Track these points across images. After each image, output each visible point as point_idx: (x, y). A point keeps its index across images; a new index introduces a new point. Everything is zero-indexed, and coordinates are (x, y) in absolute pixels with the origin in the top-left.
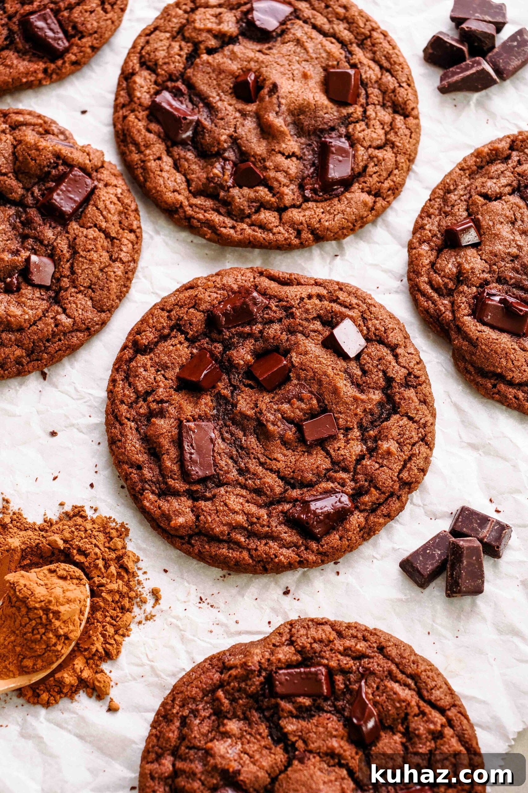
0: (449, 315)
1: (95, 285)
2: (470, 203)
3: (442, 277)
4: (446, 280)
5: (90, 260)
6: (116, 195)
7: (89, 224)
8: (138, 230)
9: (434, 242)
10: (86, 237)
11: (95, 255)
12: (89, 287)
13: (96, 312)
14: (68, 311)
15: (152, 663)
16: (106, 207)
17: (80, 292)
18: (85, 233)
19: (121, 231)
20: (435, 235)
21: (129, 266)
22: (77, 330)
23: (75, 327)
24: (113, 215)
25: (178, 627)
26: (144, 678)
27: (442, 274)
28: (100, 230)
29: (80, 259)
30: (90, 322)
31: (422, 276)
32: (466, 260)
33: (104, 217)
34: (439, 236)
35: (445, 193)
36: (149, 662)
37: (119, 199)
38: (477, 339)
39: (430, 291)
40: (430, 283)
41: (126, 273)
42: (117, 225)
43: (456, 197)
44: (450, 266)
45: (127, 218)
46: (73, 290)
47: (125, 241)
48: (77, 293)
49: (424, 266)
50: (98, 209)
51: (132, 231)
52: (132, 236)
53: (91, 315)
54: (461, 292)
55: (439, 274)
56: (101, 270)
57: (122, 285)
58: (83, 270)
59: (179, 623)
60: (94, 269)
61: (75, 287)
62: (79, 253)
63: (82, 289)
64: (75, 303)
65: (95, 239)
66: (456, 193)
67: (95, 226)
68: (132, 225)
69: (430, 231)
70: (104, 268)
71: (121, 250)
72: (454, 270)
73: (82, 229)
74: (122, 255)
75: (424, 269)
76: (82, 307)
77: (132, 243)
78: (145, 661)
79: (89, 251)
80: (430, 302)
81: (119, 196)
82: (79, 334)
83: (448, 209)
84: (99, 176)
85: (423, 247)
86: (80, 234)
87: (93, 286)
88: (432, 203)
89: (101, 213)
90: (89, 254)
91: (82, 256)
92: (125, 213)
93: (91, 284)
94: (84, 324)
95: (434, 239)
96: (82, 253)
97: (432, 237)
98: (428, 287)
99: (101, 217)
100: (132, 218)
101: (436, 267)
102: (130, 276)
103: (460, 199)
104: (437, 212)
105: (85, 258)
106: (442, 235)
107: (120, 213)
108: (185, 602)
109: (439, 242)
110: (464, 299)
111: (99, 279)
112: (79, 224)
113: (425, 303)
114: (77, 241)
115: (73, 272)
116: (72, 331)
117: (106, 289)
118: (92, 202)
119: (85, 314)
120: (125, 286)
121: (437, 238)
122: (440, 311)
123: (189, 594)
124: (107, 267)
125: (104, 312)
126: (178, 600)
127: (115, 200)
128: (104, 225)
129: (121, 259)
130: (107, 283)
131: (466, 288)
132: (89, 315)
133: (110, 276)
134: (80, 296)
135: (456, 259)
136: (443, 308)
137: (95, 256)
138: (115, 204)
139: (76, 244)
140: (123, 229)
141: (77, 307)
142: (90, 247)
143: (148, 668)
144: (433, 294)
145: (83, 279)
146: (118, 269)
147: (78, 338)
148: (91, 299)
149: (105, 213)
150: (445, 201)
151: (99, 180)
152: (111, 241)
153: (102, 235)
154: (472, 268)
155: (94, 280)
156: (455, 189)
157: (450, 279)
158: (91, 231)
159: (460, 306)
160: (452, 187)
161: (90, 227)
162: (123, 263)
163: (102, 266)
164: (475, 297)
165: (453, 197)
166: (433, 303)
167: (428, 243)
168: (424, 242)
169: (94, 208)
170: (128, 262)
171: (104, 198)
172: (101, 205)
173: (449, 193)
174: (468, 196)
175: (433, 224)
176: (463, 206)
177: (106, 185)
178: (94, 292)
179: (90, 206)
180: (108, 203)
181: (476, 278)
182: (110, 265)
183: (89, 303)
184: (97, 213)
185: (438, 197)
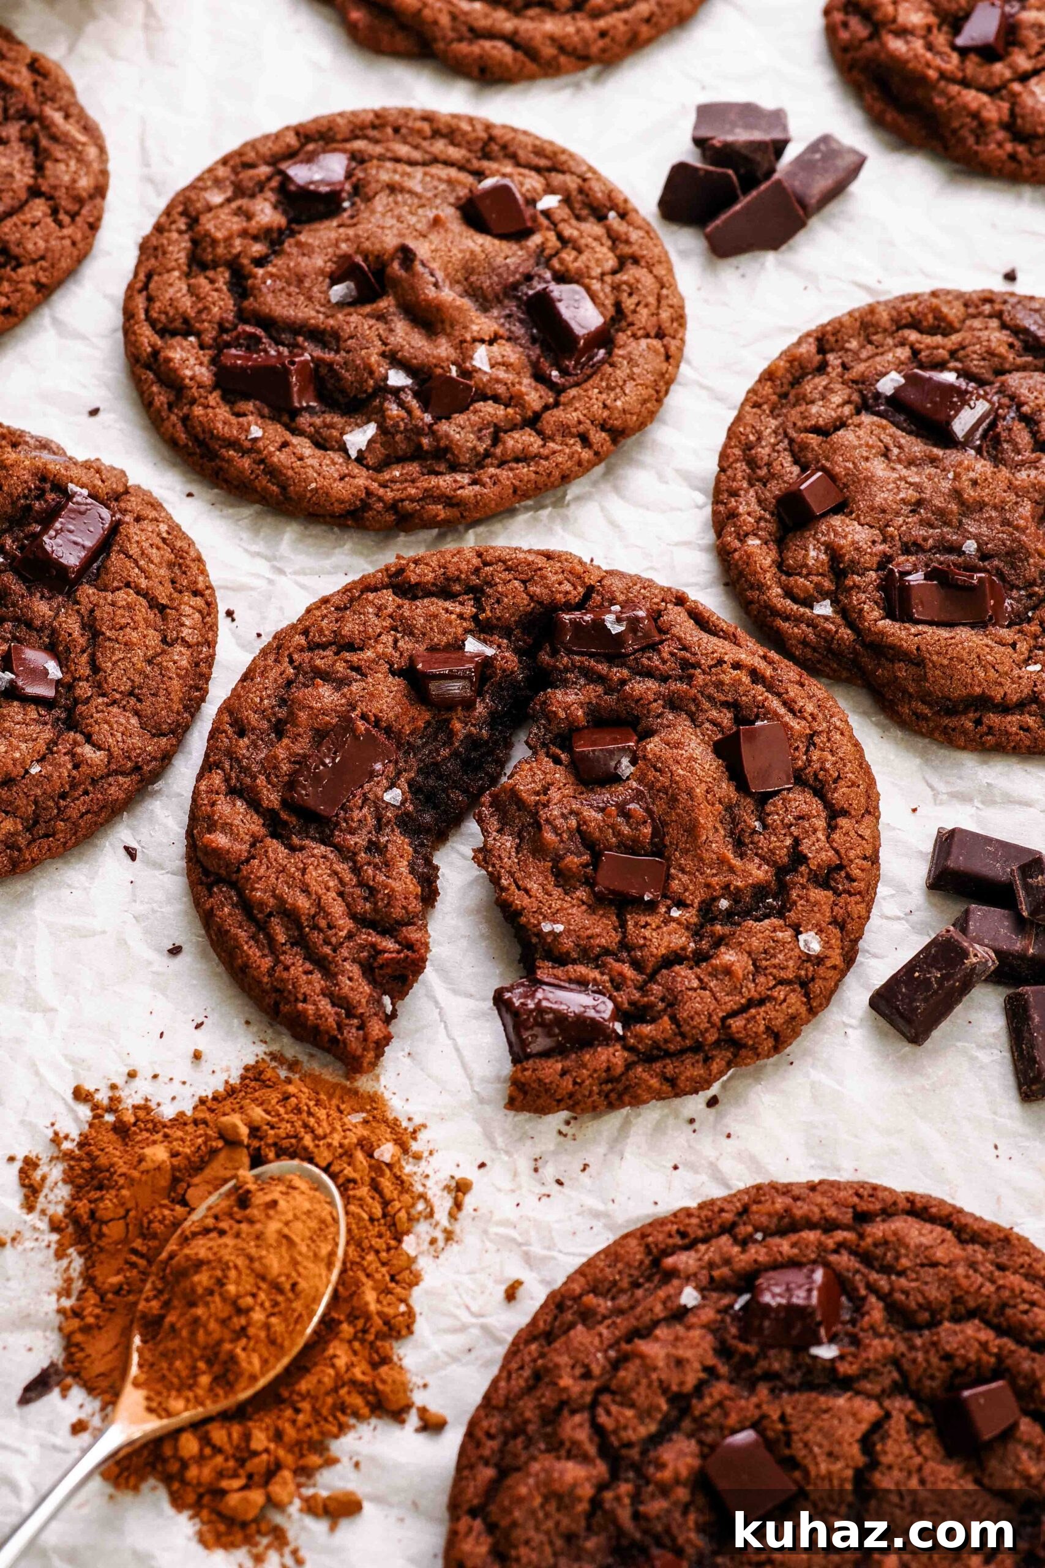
0: (846, 633)
1: (141, 688)
2: (796, 449)
3: (806, 577)
4: (815, 579)
5: (126, 644)
6: (159, 535)
7: (116, 584)
8: (208, 592)
9: (764, 529)
10: (113, 604)
11: (134, 634)
12: (131, 694)
13: (148, 736)
14: (95, 737)
15: (482, 1320)
16: (143, 553)
17: (114, 702)
18: (109, 599)
19: (175, 595)
20: (761, 518)
21: (201, 652)
22: (117, 772)
23: (113, 767)
24: (159, 566)
25: (514, 1240)
26: (473, 1354)
27: (805, 571)
28: (138, 592)
29: (107, 644)
30: (139, 755)
31: (769, 588)
32: (836, 534)
33: (142, 570)
34: (768, 516)
35: (744, 451)
36: (474, 1320)
37: (164, 540)
38: (918, 649)
39: (795, 607)
40: (789, 593)
41: (197, 665)
42: (168, 585)
43: (767, 450)
44: (813, 553)
45: (185, 573)
46: (100, 700)
47: (187, 610)
48: (108, 705)
49: (765, 571)
50: (130, 557)
51: (196, 593)
52: (199, 601)
53: (141, 743)
54: (851, 588)
55: (799, 574)
56: (150, 662)
57: (191, 687)
58: (115, 663)
59: (514, 1234)
60: (135, 660)
61: (104, 695)
62: (103, 634)
63: (118, 696)
64: (107, 722)
65: (129, 607)
66: (764, 443)
67: (128, 585)
68: (196, 582)
69: (749, 514)
70: (154, 657)
71: (183, 625)
72: (823, 557)
73: (103, 594)
74: (185, 632)
75: (768, 575)
76: (122, 729)
77: (200, 612)
78: (466, 1318)
79: (121, 628)
80: (803, 626)
81: (165, 535)
82: (121, 779)
83: (763, 472)
84: (122, 505)
85: (750, 542)
86: (102, 602)
87: (137, 691)
88: (730, 472)
89: (136, 562)
90: (122, 633)
91: (109, 639)
92: (180, 565)
93: (133, 688)
94: (129, 758)
95: (762, 524)
96: (108, 634)
97: (757, 522)
98: (789, 602)
99: (137, 570)
100: (195, 571)
101: (789, 566)
102: (205, 670)
103: (774, 450)
104: (745, 485)
105: (117, 640)
106: (772, 514)
107: (171, 565)
108: (513, 1191)
109: (772, 527)
110: (863, 596)
111: (147, 676)
112: (96, 587)
113: (796, 630)
114: (97, 613)
115: (96, 669)
116: (109, 775)
117: (162, 692)
118: (116, 548)
119: (129, 741)
120: (198, 689)
121: (766, 521)
122: (828, 632)
123: (515, 1174)
124: (159, 655)
125: (164, 735)
126: (499, 1190)
127: (158, 541)
128: (143, 583)
129: (183, 639)
130: (163, 682)
131: (857, 578)
132: (136, 740)
133: (167, 668)
134: (115, 710)
135: (818, 540)
136: (833, 628)
137: (134, 636)
138: (158, 548)
139: (95, 619)
140: (180, 592)
141: (112, 728)
142: (123, 621)
143: (475, 1332)
144: (802, 610)
145: (117, 679)
146: (181, 656)
147: (120, 786)
148: (137, 713)
149: (142, 563)
150: (752, 463)
151: (124, 512)
152: (161, 612)
153: (144, 602)
154: (853, 543)
155: (138, 680)
156: (759, 439)
157: (821, 575)
158: (121, 594)
159: (862, 610)
160: (752, 438)
161: (119, 589)
162: (189, 646)
163: (150, 653)
164: (879, 588)
165: (763, 452)
166: (808, 626)
167: (755, 535)
168: (746, 535)
169: (122, 556)
170: (198, 644)
171: (136, 538)
172: (134, 550)
173: (750, 449)
174: (786, 441)
175: (748, 504)
176: (786, 460)
177: (138, 519)
178: (140, 700)
179: (113, 555)
180: (146, 545)
181: (867, 557)
182: (163, 652)
183: (134, 721)
184: (129, 564)
185: (737, 461)
